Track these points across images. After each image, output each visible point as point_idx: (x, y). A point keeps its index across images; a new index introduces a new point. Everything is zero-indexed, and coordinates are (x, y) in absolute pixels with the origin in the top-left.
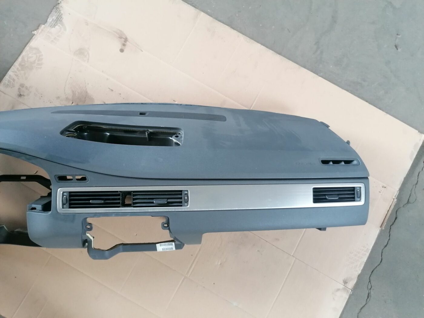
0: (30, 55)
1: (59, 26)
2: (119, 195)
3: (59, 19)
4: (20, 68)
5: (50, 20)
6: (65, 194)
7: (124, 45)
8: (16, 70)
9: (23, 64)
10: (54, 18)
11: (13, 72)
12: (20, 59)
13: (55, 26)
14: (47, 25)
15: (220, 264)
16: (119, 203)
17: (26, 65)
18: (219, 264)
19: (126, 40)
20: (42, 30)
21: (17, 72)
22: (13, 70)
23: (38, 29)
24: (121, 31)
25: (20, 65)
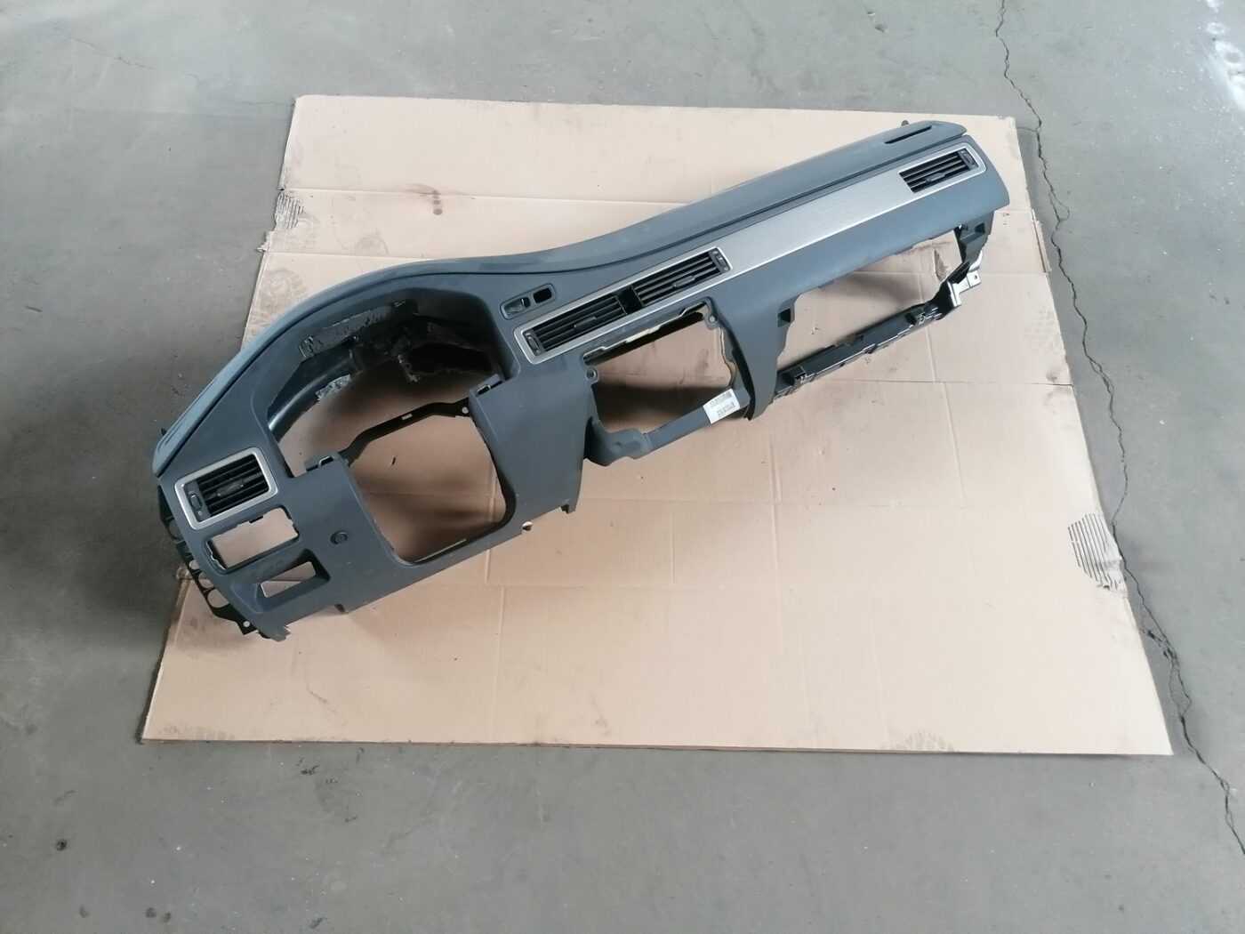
0: (273, 285)
1: (303, 221)
2: (614, 300)
3: (297, 212)
4: (266, 312)
5: (280, 218)
6: (527, 334)
7: (437, 202)
8: (259, 318)
9: (268, 303)
10: (287, 212)
11: (256, 323)
12: (257, 298)
13: (294, 225)
14: (277, 228)
15: (823, 453)
16: (621, 312)
17: (276, 303)
18: (820, 453)
19: (435, 193)
20: (275, 239)
21: (265, 320)
22: (254, 321)
23: (265, 240)
24: (420, 185)
25: (262, 307)
